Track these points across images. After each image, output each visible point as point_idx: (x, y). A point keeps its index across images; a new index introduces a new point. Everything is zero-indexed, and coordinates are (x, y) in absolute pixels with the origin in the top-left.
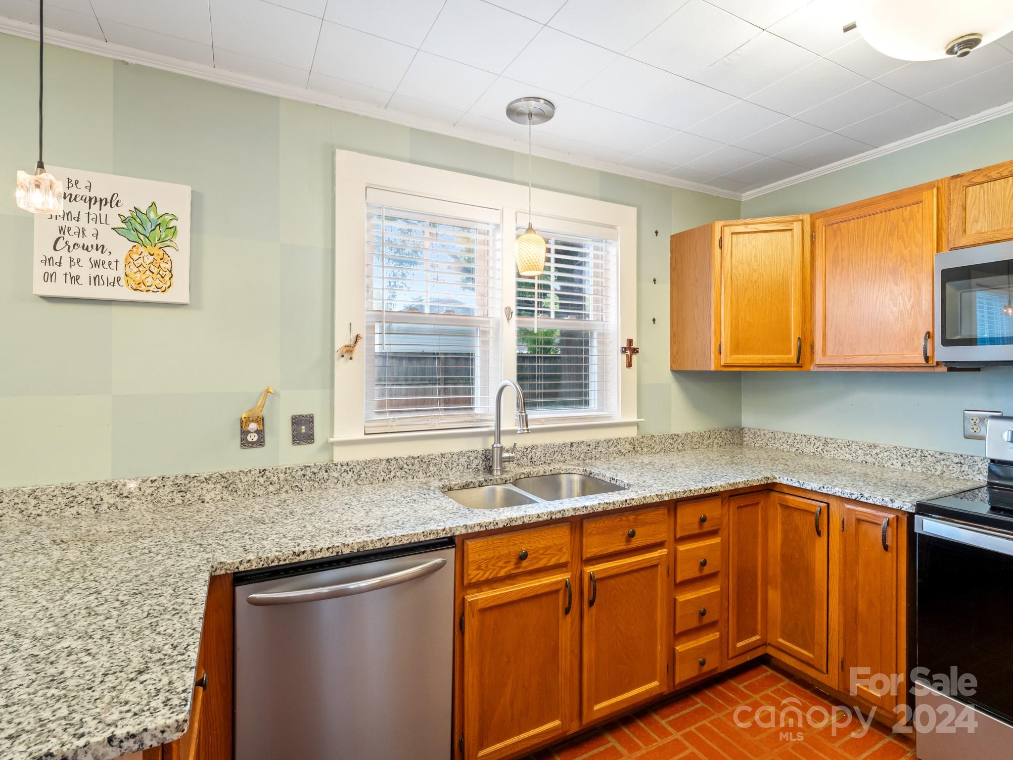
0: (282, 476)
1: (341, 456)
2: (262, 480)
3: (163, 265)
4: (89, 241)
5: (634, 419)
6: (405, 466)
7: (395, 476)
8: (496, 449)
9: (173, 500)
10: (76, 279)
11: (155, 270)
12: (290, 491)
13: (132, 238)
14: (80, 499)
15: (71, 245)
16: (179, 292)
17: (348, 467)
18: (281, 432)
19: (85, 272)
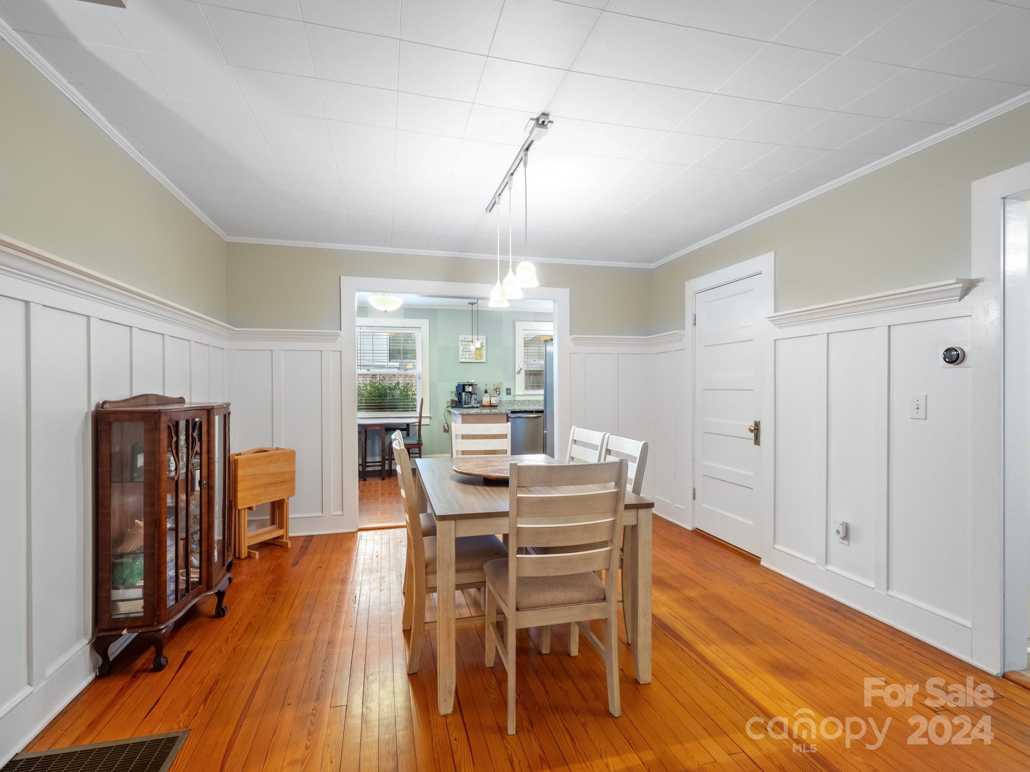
0: (504, 402)
1: (517, 398)
2: (500, 403)
4: (468, 350)
10: (466, 358)
16: (484, 360)
17: (519, 401)
18: (504, 392)
19: (467, 356)
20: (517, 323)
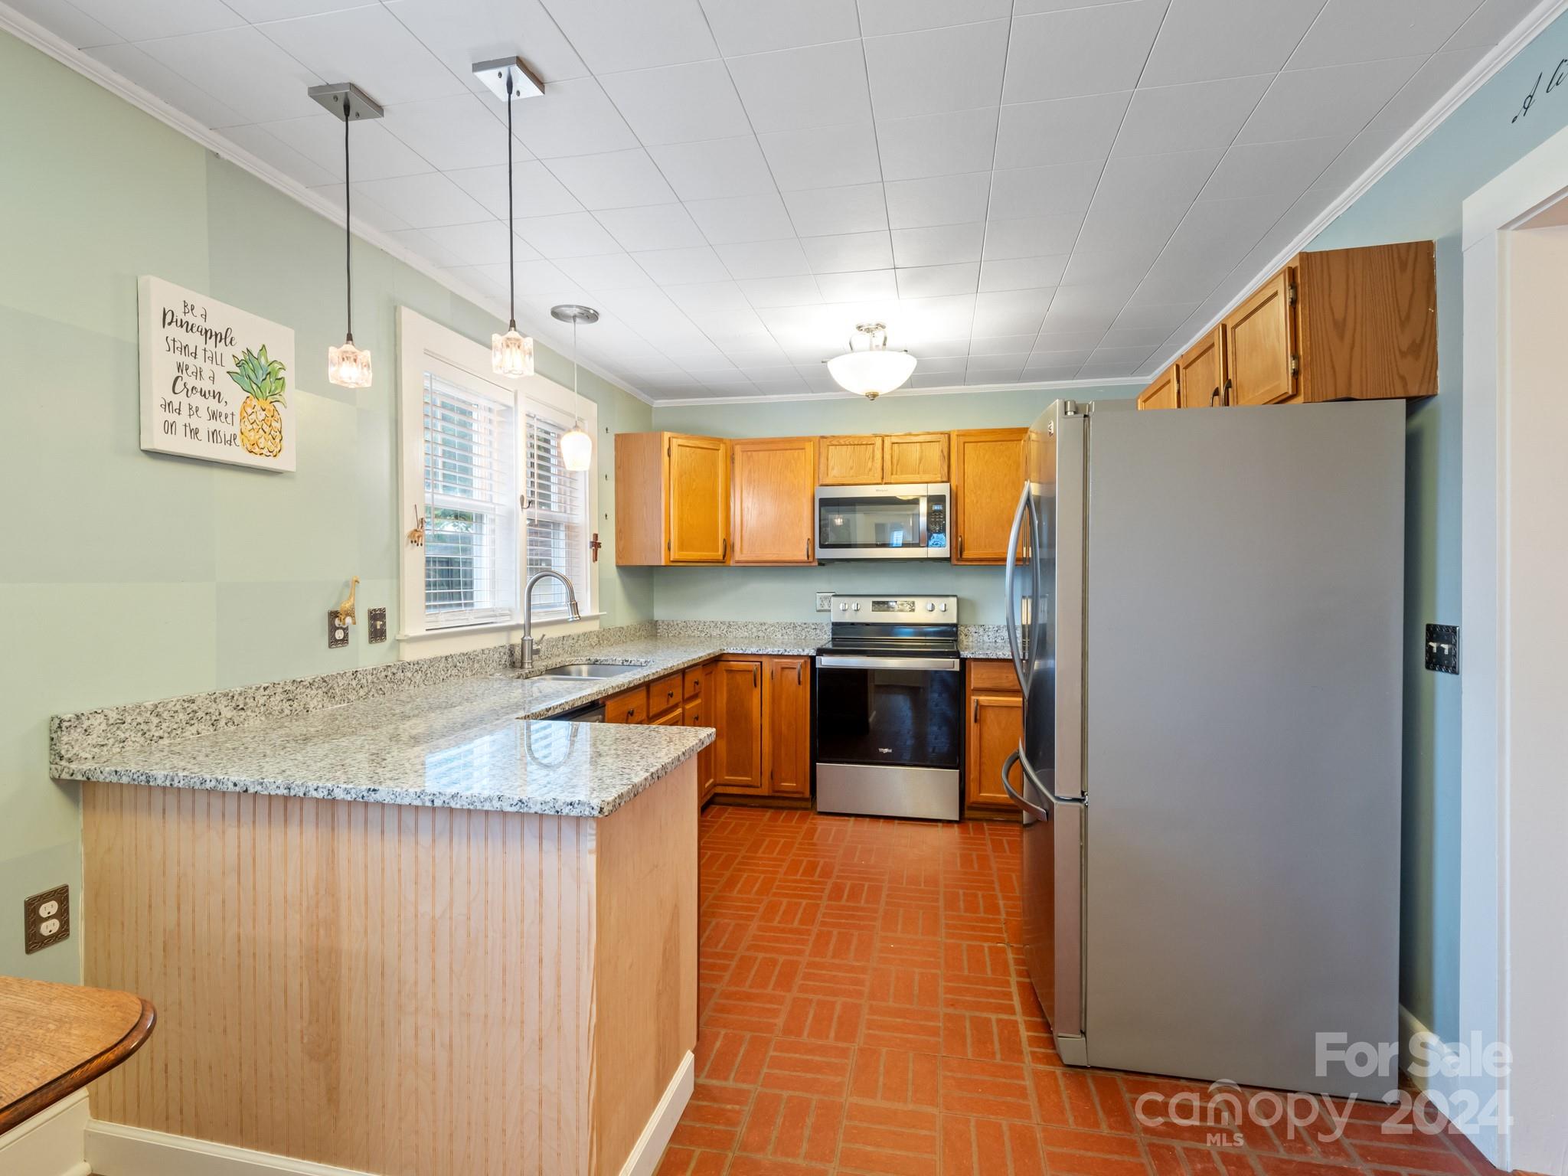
0: (370, 677)
1: (410, 654)
2: (354, 683)
3: (274, 424)
4: (206, 385)
5: (596, 613)
6: (458, 664)
7: (451, 675)
8: (527, 642)
9: (282, 711)
10: (195, 432)
11: (267, 430)
12: (376, 695)
13: (247, 388)
14: (200, 714)
15: (189, 387)
16: (288, 459)
17: (417, 667)
18: (360, 628)
19: (204, 424)
20: (407, 315)
